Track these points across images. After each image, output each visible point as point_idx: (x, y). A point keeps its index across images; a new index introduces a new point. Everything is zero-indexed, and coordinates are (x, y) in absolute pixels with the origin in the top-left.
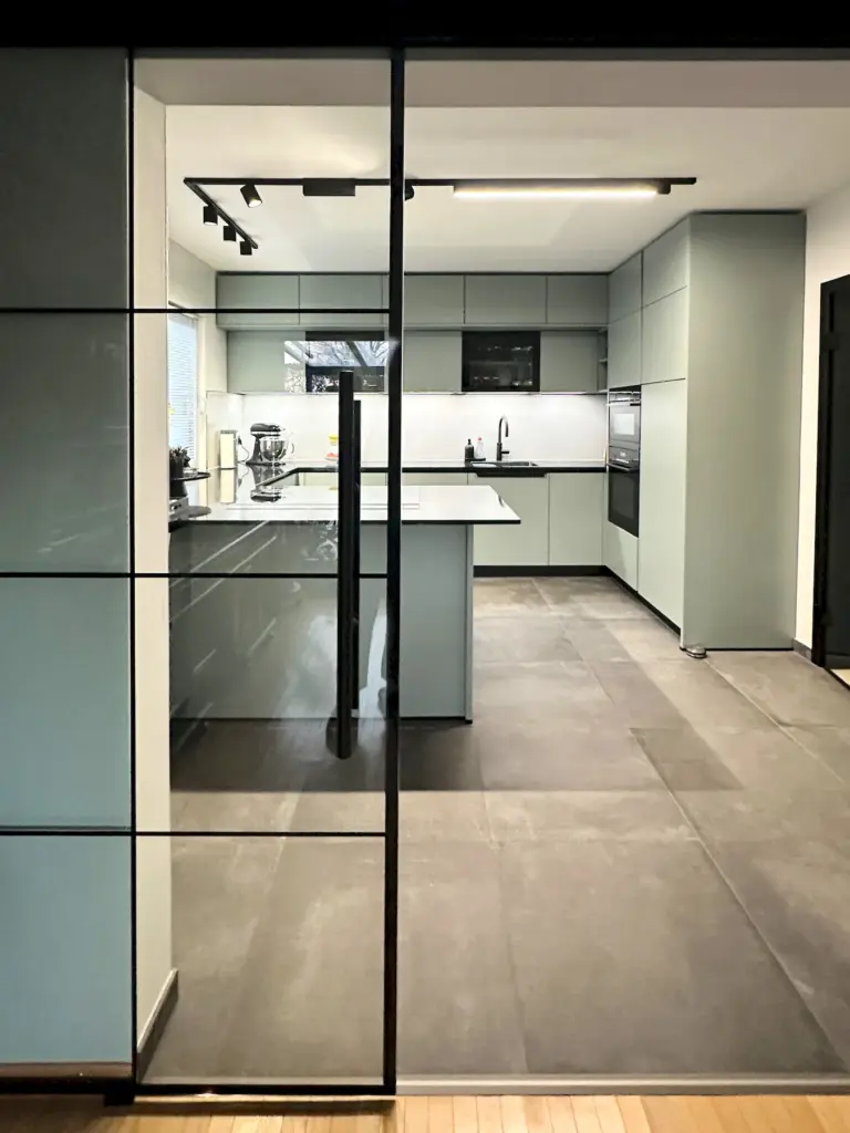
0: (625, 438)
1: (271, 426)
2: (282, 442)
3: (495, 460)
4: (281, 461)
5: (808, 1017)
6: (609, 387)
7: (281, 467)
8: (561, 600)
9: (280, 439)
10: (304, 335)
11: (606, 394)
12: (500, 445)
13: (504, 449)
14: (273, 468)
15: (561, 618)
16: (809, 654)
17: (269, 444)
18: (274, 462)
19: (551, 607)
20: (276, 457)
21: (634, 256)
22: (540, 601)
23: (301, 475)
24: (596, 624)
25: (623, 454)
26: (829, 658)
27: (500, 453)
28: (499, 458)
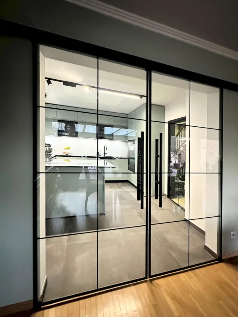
0: (131, 151)
1: (48, 144)
2: (51, 148)
3: (103, 155)
4: (51, 153)
5: (175, 260)
6: (128, 140)
7: (51, 155)
8: (119, 188)
9: (51, 147)
10: (57, 121)
11: (127, 141)
12: (104, 152)
13: (105, 153)
14: (49, 155)
15: (120, 191)
16: (167, 196)
17: (48, 149)
18: (49, 153)
19: (118, 189)
20: (50, 152)
21: (134, 111)
22: (115, 188)
23: (57, 157)
24: (127, 192)
25: (131, 155)
26: (170, 197)
27: (105, 154)
28: (104, 155)
